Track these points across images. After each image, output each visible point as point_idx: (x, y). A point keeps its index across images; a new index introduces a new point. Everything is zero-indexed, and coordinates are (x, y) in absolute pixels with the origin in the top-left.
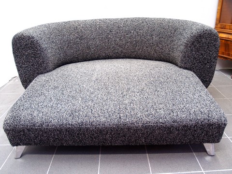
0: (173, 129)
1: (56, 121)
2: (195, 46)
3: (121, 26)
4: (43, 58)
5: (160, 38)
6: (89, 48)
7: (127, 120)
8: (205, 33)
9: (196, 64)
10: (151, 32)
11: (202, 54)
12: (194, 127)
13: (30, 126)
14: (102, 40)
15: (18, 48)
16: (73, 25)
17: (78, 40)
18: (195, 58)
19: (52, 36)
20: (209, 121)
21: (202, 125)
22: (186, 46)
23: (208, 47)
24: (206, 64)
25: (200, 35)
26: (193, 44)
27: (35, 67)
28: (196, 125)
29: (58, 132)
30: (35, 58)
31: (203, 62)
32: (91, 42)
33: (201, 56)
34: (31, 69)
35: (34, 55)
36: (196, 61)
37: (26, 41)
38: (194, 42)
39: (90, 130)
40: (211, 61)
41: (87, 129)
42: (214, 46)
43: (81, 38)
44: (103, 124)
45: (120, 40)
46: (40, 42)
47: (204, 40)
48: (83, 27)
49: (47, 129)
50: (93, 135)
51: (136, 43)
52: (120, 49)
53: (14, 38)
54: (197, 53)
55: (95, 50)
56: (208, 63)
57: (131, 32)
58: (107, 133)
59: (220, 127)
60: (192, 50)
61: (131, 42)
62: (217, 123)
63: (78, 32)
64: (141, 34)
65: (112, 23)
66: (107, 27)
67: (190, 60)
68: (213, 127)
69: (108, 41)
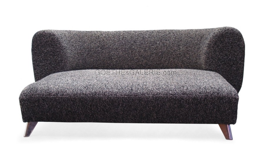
1: (71, 91)
2: (218, 46)
3: (147, 36)
4: (61, 57)
5: (187, 47)
7: (139, 92)
8: (227, 33)
9: (221, 66)
10: (178, 42)
11: (226, 55)
12: (204, 100)
13: (46, 95)
14: (125, 51)
15: (38, 45)
16: (95, 34)
17: (99, 49)
18: (219, 59)
19: (72, 40)
20: (218, 94)
21: (212, 98)
22: (209, 46)
23: (232, 48)
24: (232, 66)
25: (222, 34)
26: (215, 44)
27: (53, 66)
28: (206, 98)
29: (72, 102)
30: (53, 56)
31: (228, 63)
32: (113, 52)
33: (226, 57)
34: (47, 68)
35: (53, 52)
36: (221, 62)
37: (47, 38)
38: (216, 42)
39: (102, 101)
40: (238, 63)
41: (100, 99)
42: (238, 46)
43: (103, 47)
44: (115, 94)
45: (145, 51)
47: (226, 40)
48: (105, 37)
49: (61, 98)
50: (105, 106)
51: (162, 54)
52: (145, 61)
54: (221, 54)
55: (117, 61)
56: (234, 64)
57: (156, 43)
58: (119, 105)
59: (231, 101)
60: (215, 51)
61: (157, 54)
62: (227, 97)
63: (100, 42)
64: (168, 45)
65: (137, 34)
66: (131, 37)
67: (214, 62)
68: (223, 102)
69: (132, 52)
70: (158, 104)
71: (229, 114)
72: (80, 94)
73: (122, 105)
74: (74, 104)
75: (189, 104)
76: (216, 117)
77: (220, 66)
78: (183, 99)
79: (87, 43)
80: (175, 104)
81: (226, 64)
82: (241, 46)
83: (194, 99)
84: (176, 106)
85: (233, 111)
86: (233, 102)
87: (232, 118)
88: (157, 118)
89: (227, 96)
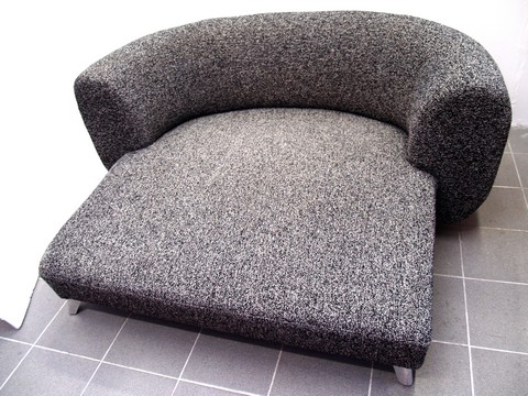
2: (442, 123)
3: (310, 35)
4: (129, 124)
5: (390, 72)
6: (238, 83)
8: (470, 96)
9: (446, 162)
11: (460, 141)
14: (266, 68)
15: (86, 103)
16: (206, 34)
17: (215, 67)
18: (442, 148)
19: (155, 69)
22: (423, 119)
23: (476, 128)
24: (469, 163)
25: (457, 99)
26: (438, 117)
31: (462, 157)
32: (244, 72)
33: (459, 146)
35: (113, 116)
36: (446, 154)
38: (440, 113)
40: (485, 158)
42: (493, 125)
43: (222, 63)
45: (306, 68)
46: (121, 93)
47: (465, 111)
51: (340, 76)
52: (306, 89)
54: (448, 138)
55: (251, 88)
56: (475, 160)
57: (329, 52)
60: (435, 131)
61: (329, 75)
63: (215, 51)
64: (352, 58)
65: (290, 27)
66: (279, 36)
69: (280, 69)
77: (442, 160)
79: (189, 61)
81: (457, 158)
82: (498, 127)
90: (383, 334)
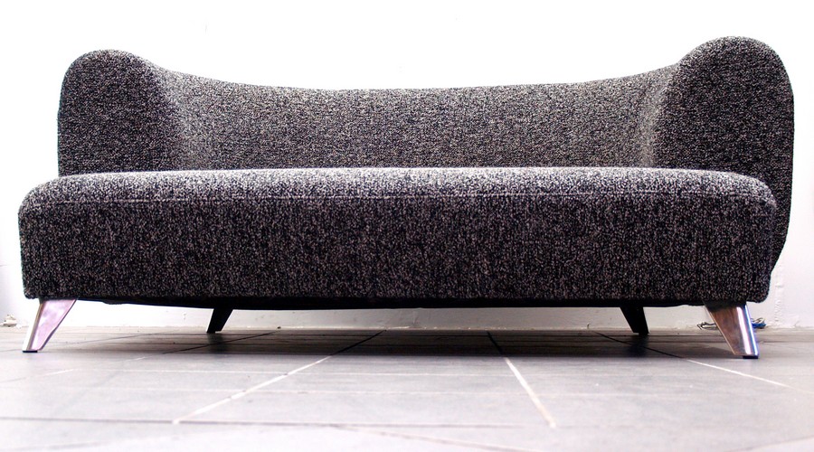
0: (583, 216)
1: (200, 182)
2: (700, 100)
7: (430, 183)
10: (563, 118)
12: (656, 211)
13: (113, 197)
15: (82, 99)
16: (275, 94)
17: (287, 140)
18: (705, 144)
21: (683, 202)
22: (669, 103)
25: (714, 58)
26: (692, 91)
28: (661, 203)
31: (737, 157)
36: (712, 154)
37: (114, 75)
38: (694, 84)
39: (305, 213)
40: (769, 155)
41: (298, 207)
42: (770, 98)
43: (299, 136)
44: (350, 191)
48: (308, 103)
49: (165, 205)
50: (315, 233)
53: (75, 66)
54: (712, 124)
58: (362, 227)
59: (748, 213)
60: (691, 115)
62: (732, 199)
63: (289, 117)
64: (525, 130)
65: (418, 96)
66: (399, 106)
67: (687, 152)
68: (721, 214)
70: (496, 224)
71: (744, 261)
72: (231, 192)
73: (374, 226)
74: (206, 226)
75: (602, 221)
76: (698, 271)
78: (583, 206)
79: (246, 118)
80: (555, 222)
82: (779, 99)
83: (623, 204)
84: (558, 229)
85: (757, 248)
86: (755, 217)
87: (754, 275)
88: (493, 276)
89: (735, 195)
90: (703, 187)
